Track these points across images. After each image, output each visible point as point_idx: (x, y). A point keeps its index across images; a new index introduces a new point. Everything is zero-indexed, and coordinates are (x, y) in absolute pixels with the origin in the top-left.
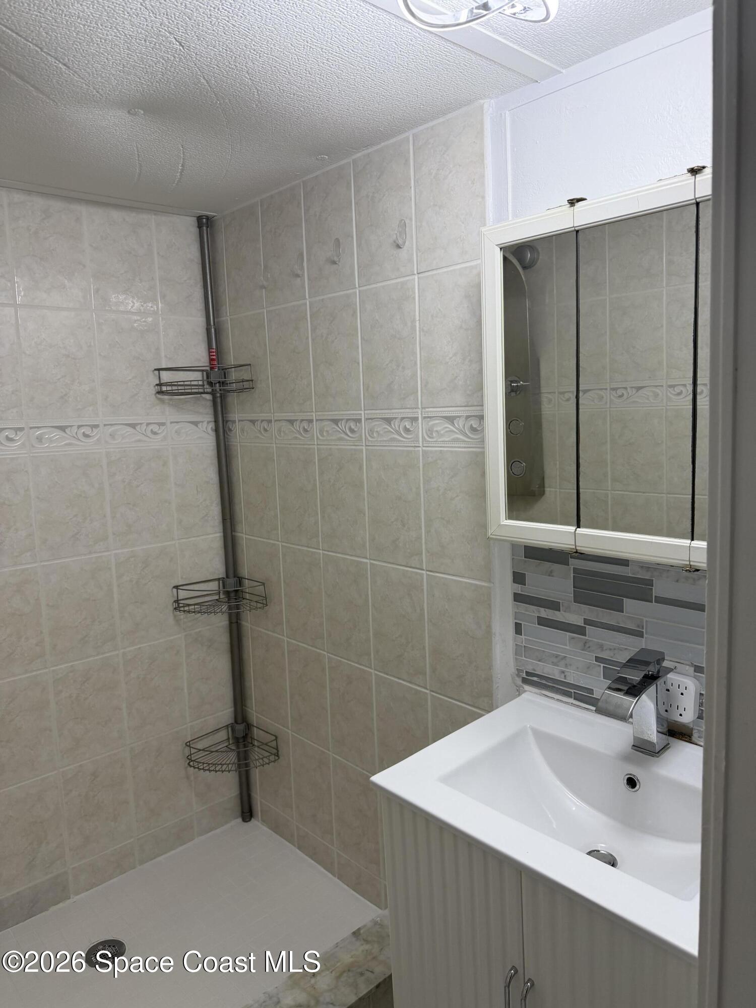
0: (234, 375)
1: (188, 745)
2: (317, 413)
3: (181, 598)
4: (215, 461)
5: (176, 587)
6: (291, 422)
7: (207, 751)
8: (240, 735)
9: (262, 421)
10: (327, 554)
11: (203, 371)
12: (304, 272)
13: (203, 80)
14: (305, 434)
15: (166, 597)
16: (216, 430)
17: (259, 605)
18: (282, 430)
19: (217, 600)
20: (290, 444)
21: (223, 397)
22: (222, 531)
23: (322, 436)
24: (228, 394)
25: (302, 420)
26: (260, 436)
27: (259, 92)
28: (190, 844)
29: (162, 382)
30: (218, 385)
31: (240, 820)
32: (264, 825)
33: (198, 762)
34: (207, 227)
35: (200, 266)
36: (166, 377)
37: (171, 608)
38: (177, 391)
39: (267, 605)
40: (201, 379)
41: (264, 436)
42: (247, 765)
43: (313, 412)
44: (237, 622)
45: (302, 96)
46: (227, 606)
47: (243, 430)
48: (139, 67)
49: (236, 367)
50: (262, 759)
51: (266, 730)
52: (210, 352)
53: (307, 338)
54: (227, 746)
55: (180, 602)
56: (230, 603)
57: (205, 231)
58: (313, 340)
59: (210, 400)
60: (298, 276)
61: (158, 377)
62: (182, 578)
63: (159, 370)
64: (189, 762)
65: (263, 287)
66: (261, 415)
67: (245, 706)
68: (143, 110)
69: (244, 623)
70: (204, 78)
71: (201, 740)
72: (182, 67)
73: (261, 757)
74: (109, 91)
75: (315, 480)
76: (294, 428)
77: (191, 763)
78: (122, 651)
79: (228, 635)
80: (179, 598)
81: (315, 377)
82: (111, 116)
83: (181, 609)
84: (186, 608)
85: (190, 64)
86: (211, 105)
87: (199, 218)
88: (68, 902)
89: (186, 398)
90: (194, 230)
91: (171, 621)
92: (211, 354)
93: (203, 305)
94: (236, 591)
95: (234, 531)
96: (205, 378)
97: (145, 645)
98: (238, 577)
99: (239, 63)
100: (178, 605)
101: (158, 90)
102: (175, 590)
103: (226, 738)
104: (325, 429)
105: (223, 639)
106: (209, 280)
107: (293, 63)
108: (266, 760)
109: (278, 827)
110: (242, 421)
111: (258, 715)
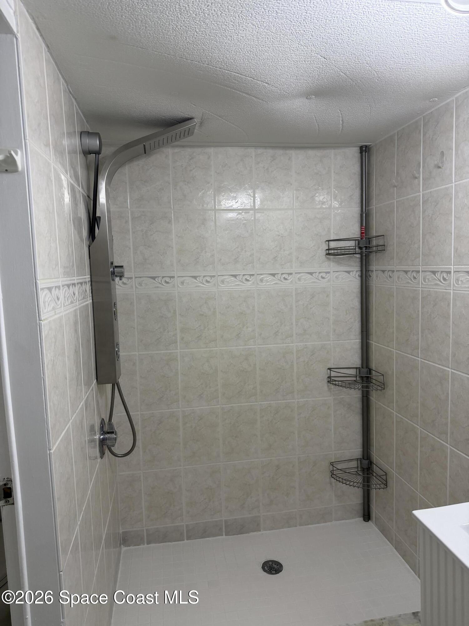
0: (374, 242)
1: (332, 464)
2: (423, 267)
3: (332, 376)
4: (359, 295)
5: (330, 369)
6: (406, 272)
7: (342, 471)
8: (366, 467)
9: (389, 271)
10: (424, 362)
11: (356, 240)
12: (420, 175)
13: (342, 74)
14: (414, 280)
15: (324, 374)
16: (361, 277)
17: (380, 388)
18: (400, 277)
19: (354, 380)
20: (404, 286)
21: (367, 256)
22: (360, 338)
23: (425, 281)
24: (370, 254)
25: (413, 271)
26: (387, 281)
27: (377, 72)
28: (329, 523)
29: (330, 248)
30: (364, 248)
31: (362, 519)
32: (376, 527)
33: (336, 476)
34: (366, 152)
35: (360, 176)
36: (333, 245)
37: (326, 381)
38: (340, 253)
39: (384, 389)
40: (354, 245)
41: (389, 281)
42: (368, 486)
43: (420, 266)
44: (367, 396)
45: (406, 68)
46: (361, 386)
47: (377, 276)
48: (305, 75)
49: (376, 237)
50: (376, 485)
51: (380, 468)
52: (361, 228)
53: (420, 217)
54: (356, 471)
55: (331, 378)
56: (363, 384)
57: (364, 155)
58: (423, 219)
59: (359, 258)
60: (416, 178)
61: (328, 245)
62: (334, 364)
63: (329, 241)
64: (332, 475)
65: (395, 186)
66: (389, 267)
67: (370, 450)
68: (315, 96)
69: (371, 398)
70: (342, 72)
71: (341, 463)
72: (328, 70)
73: (376, 483)
74: (292, 91)
75: (419, 311)
76: (408, 276)
77: (333, 476)
78: (297, 400)
79: (361, 403)
80: (331, 376)
81: (423, 243)
82: (297, 102)
83: (331, 382)
84: (334, 383)
85: (332, 67)
86: (350, 85)
87: (361, 147)
88: (259, 533)
89: (343, 257)
90: (358, 155)
91: (326, 388)
92: (362, 229)
93: (360, 200)
94: (368, 377)
95: (368, 340)
96: (357, 245)
97: (310, 399)
98: (369, 369)
99: (361, 60)
100: (330, 380)
101: (318, 84)
102: (329, 371)
103: (356, 466)
104: (427, 277)
105: (358, 406)
106: (364, 185)
107: (395, 52)
108: (378, 486)
109: (384, 531)
110: (377, 270)
111: (377, 457)
